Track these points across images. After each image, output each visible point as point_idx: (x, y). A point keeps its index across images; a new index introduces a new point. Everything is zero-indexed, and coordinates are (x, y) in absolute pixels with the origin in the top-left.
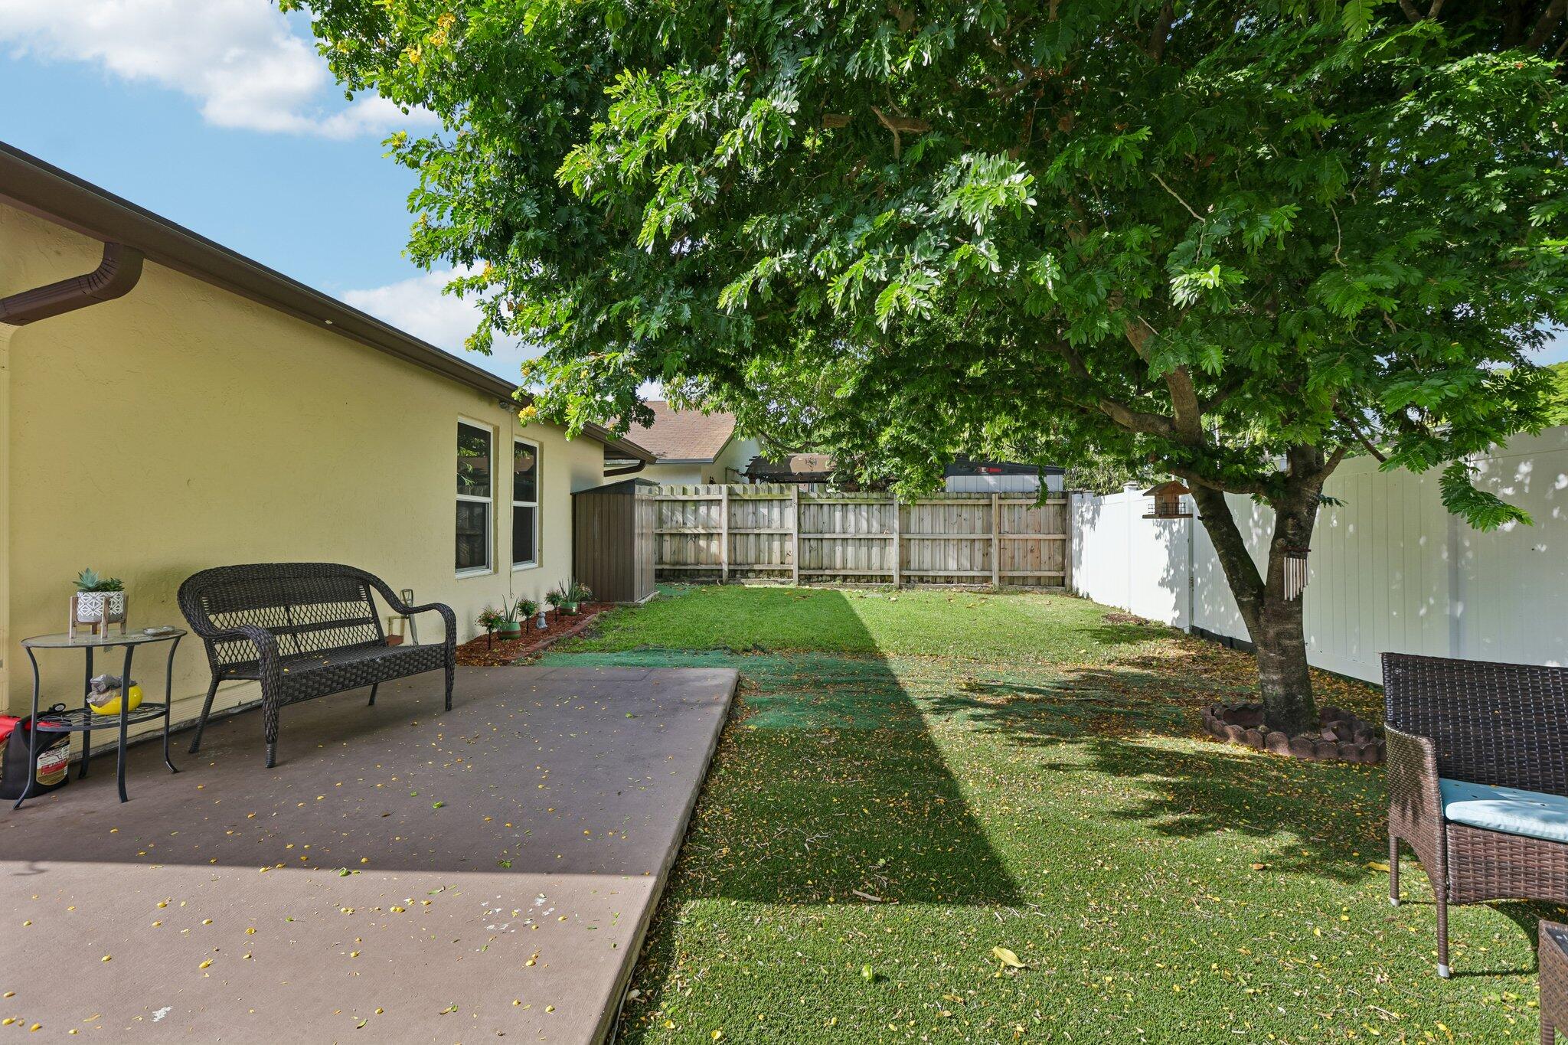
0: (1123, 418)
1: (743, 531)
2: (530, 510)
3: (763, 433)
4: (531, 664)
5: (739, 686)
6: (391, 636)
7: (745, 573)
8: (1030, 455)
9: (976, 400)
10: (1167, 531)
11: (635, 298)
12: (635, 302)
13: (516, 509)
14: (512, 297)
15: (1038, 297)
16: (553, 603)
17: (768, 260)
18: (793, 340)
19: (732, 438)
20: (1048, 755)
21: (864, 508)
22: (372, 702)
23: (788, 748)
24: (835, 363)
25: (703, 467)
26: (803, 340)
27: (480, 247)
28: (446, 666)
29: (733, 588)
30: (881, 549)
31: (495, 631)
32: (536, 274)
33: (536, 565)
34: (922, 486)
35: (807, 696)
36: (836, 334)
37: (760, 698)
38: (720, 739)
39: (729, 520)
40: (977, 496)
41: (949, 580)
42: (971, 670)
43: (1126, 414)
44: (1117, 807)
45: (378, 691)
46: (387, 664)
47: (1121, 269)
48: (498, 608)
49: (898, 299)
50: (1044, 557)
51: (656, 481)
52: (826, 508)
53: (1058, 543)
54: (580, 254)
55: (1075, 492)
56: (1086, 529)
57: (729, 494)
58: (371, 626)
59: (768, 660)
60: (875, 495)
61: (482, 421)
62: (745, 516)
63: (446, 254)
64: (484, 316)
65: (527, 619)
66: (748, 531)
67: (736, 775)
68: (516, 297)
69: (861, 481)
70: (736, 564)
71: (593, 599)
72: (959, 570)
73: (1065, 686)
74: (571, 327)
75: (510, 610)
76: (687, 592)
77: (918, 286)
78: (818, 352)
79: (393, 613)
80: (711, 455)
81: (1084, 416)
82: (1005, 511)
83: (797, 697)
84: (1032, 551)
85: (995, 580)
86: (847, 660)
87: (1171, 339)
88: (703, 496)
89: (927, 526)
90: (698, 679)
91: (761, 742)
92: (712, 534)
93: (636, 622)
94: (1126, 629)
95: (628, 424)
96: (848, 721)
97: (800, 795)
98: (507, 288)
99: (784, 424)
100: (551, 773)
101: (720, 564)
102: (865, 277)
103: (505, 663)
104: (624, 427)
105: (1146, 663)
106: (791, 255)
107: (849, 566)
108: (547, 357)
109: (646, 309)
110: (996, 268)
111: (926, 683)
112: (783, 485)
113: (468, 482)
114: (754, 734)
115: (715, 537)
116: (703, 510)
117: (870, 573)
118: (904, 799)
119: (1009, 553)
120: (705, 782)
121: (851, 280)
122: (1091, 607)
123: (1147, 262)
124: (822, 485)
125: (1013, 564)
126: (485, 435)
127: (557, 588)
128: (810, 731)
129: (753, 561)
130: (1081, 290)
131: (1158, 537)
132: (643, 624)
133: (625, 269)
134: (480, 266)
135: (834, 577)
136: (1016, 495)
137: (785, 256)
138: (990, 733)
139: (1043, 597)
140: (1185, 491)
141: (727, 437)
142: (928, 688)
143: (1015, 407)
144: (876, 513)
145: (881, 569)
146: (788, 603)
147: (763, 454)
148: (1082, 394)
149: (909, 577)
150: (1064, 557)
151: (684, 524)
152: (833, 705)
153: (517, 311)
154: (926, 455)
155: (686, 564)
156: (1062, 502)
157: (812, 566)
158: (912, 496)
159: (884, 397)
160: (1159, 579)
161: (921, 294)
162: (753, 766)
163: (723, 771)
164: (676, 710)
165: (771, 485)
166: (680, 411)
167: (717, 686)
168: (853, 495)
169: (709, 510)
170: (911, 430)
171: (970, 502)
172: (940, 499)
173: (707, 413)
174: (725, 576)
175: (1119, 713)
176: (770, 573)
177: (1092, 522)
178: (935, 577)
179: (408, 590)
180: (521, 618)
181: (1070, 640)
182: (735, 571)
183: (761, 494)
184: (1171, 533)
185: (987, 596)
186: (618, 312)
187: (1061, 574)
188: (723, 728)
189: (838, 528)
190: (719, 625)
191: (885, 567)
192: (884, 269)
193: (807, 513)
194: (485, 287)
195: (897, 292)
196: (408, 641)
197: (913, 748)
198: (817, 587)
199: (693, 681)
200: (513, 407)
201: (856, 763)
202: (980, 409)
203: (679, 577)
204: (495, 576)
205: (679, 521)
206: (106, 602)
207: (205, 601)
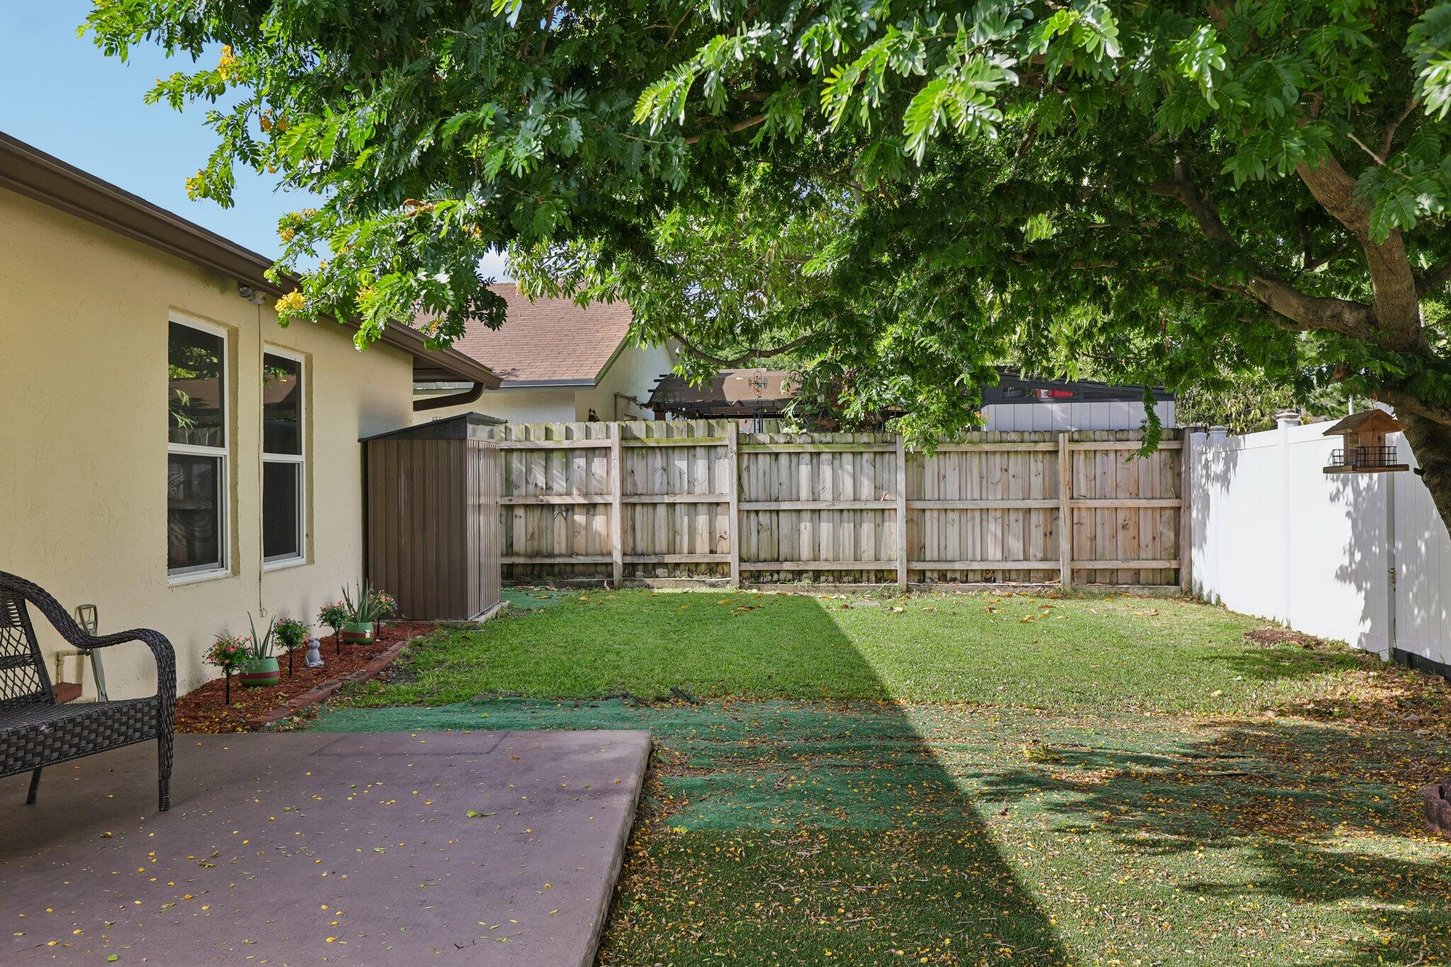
0: (1288, 305)
1: (646, 500)
2: (291, 469)
3: (677, 335)
4: (299, 728)
5: (652, 760)
6: (62, 685)
7: (650, 569)
8: (1119, 369)
9: (1043, 278)
10: (1349, 490)
11: (486, 107)
12: (487, 113)
13: (267, 465)
14: (269, 107)
15: (1181, 101)
16: (333, 624)
17: (721, 41)
18: (733, 180)
19: (626, 343)
20: (1178, 869)
21: (847, 458)
22: (31, 799)
23: (742, 865)
24: (804, 217)
25: (579, 394)
26: (750, 180)
27: (214, 22)
28: (160, 736)
29: (631, 595)
30: (877, 526)
31: (236, 672)
32: (310, 69)
33: (303, 561)
34: (945, 423)
35: (769, 775)
36: (805, 170)
37: (688, 779)
38: (627, 853)
39: (623, 481)
40: (1033, 437)
41: (988, 576)
42: (1036, 727)
43: (1294, 301)
44: (1301, 956)
45: (42, 779)
46: (60, 734)
47: (1322, 53)
48: (240, 634)
49: (945, 105)
50: (1146, 537)
51: (503, 418)
52: (784, 460)
53: (1169, 513)
54: (389, 33)
55: (1196, 429)
56: (1214, 490)
57: (623, 438)
58: (30, 670)
59: (695, 715)
60: (865, 437)
61: (209, 320)
62: (649, 472)
63: (155, 33)
64: (221, 140)
65: (290, 652)
66: (656, 499)
67: (659, 912)
68: (275, 107)
69: (849, 414)
70: (635, 554)
71: (399, 617)
72: (1005, 559)
73: (1197, 751)
74: (372, 158)
75: (261, 637)
76: (554, 602)
77: (979, 84)
78: (775, 199)
79: (64, 645)
80: (590, 372)
81: (1220, 303)
82: (1080, 462)
83: (752, 777)
84: (1124, 527)
85: (1065, 574)
86: (828, 712)
87: (1407, 171)
88: (579, 441)
89: (952, 488)
90: (585, 749)
91: (696, 856)
92: (595, 505)
93: (471, 655)
94: (1288, 655)
95: (461, 323)
96: (837, 819)
97: (768, 945)
98: (258, 92)
99: (713, 320)
100: (345, 915)
101: (610, 554)
102: (888, 67)
103: (255, 727)
104: (455, 327)
105: (1322, 711)
106: (761, 33)
107: (823, 555)
108: (331, 207)
109: (505, 127)
110: (1114, 51)
111: (964, 749)
112: (713, 422)
113: (182, 421)
114: (682, 842)
115: (600, 509)
116: (580, 462)
117: (858, 567)
118: (944, 949)
119: (1086, 532)
120: (607, 925)
121: (865, 74)
122: (1226, 619)
123: (1367, 41)
124: (773, 420)
125: (1094, 550)
126: (213, 344)
127: (338, 600)
128: (777, 835)
129: (664, 549)
130: (1258, 88)
131: (1334, 498)
132: (484, 657)
133: (465, 58)
134: (216, 54)
135: (798, 574)
136: (1098, 437)
137: (751, 34)
138: (1078, 833)
139: (1144, 602)
140: (1394, 428)
141: (617, 343)
142: (967, 757)
143: (1103, 289)
144: (868, 469)
145: (877, 559)
146: (726, 619)
147: (679, 370)
148: (1220, 266)
149: (923, 572)
150: (1177, 534)
151: (549, 488)
152: (813, 790)
153: (277, 131)
154: (952, 371)
155: (552, 555)
156: (1174, 445)
157: (762, 556)
158: (927, 439)
159: (886, 274)
160: (1335, 568)
161: (983, 97)
162: (686, 897)
163: (636, 907)
164: (551, 804)
165: (693, 422)
166: (537, 300)
167: (617, 760)
168: (829, 437)
169: (588, 464)
170: (931, 328)
171: (1022, 447)
172: (971, 442)
173: (583, 300)
174: (617, 573)
175: (1285, 797)
176: (692, 569)
177: (1224, 479)
178: (966, 573)
179: (89, 607)
180: (278, 650)
181: (1194, 675)
182: (634, 566)
183: (676, 437)
184: (1357, 492)
185: (1052, 603)
186: (457, 130)
187: (1174, 564)
188: (632, 832)
189: (804, 493)
190: (613, 657)
191: (883, 556)
192: (921, 55)
193: (753, 468)
194: (221, 90)
195: (942, 95)
196: (90, 693)
197: (951, 862)
198: (770, 591)
199: (572, 752)
200: (260, 295)
201: (859, 889)
202: (1050, 292)
203: (540, 577)
204: (234, 580)
205: (540, 484)
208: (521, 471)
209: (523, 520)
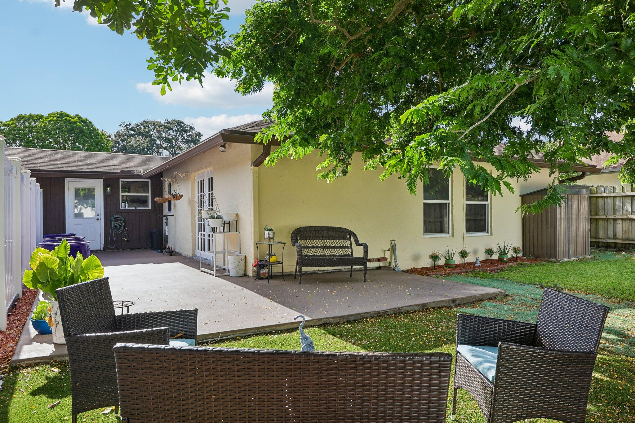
2: (481, 206)
13: (468, 205)
16: (489, 254)
22: (351, 276)
33: (489, 234)
58: (349, 250)
71: (533, 256)
90: (474, 290)
127: (499, 246)
179: (394, 240)
196: (357, 255)
199: (469, 290)
203: (629, 249)
204: (452, 238)
205: (629, 211)
206: (269, 234)
207: (298, 236)
208: (620, 206)
209: (621, 225)
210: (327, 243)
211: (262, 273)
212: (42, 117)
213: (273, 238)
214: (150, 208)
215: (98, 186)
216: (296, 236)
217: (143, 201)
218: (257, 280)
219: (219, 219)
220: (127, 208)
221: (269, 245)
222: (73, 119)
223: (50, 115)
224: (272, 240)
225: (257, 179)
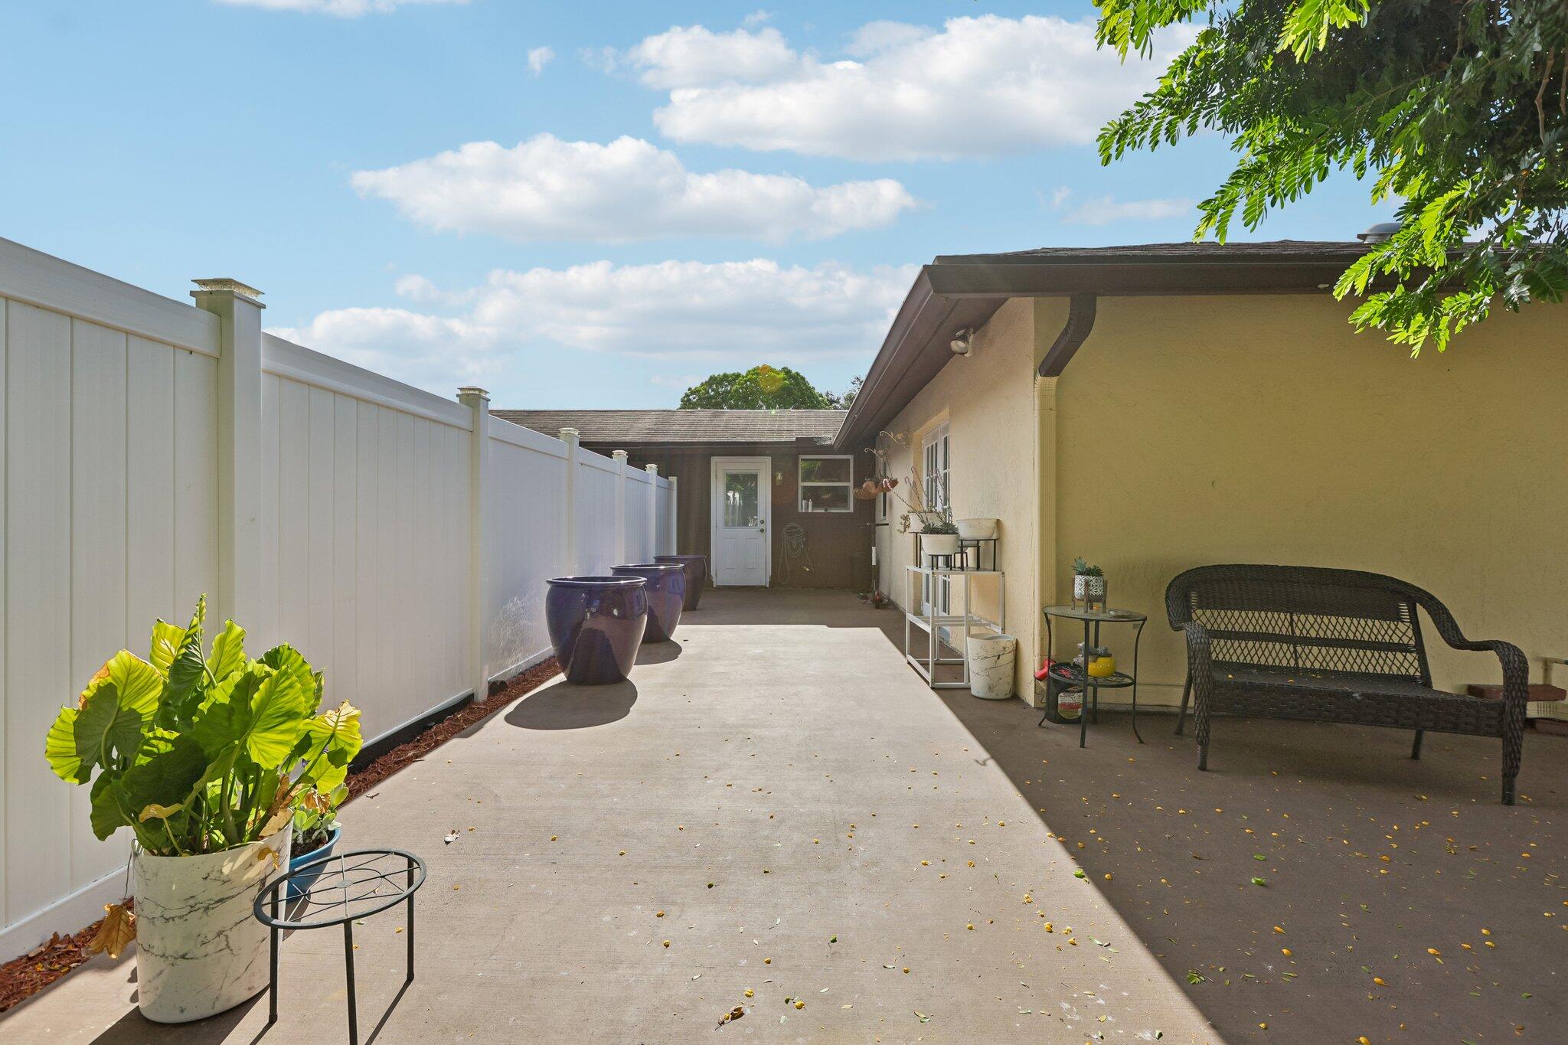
22: (1415, 756)
58: (1411, 657)
206: (1087, 584)
207: (1194, 595)
210: (1309, 624)
211: (1063, 705)
212: (738, 375)
213: (1101, 599)
214: (851, 510)
215: (763, 469)
216: (1187, 598)
217: (840, 497)
218: (1046, 723)
219: (947, 533)
220: (810, 511)
221: (1087, 621)
222: (778, 374)
223: (749, 373)
224: (1097, 606)
225: (1053, 414)
